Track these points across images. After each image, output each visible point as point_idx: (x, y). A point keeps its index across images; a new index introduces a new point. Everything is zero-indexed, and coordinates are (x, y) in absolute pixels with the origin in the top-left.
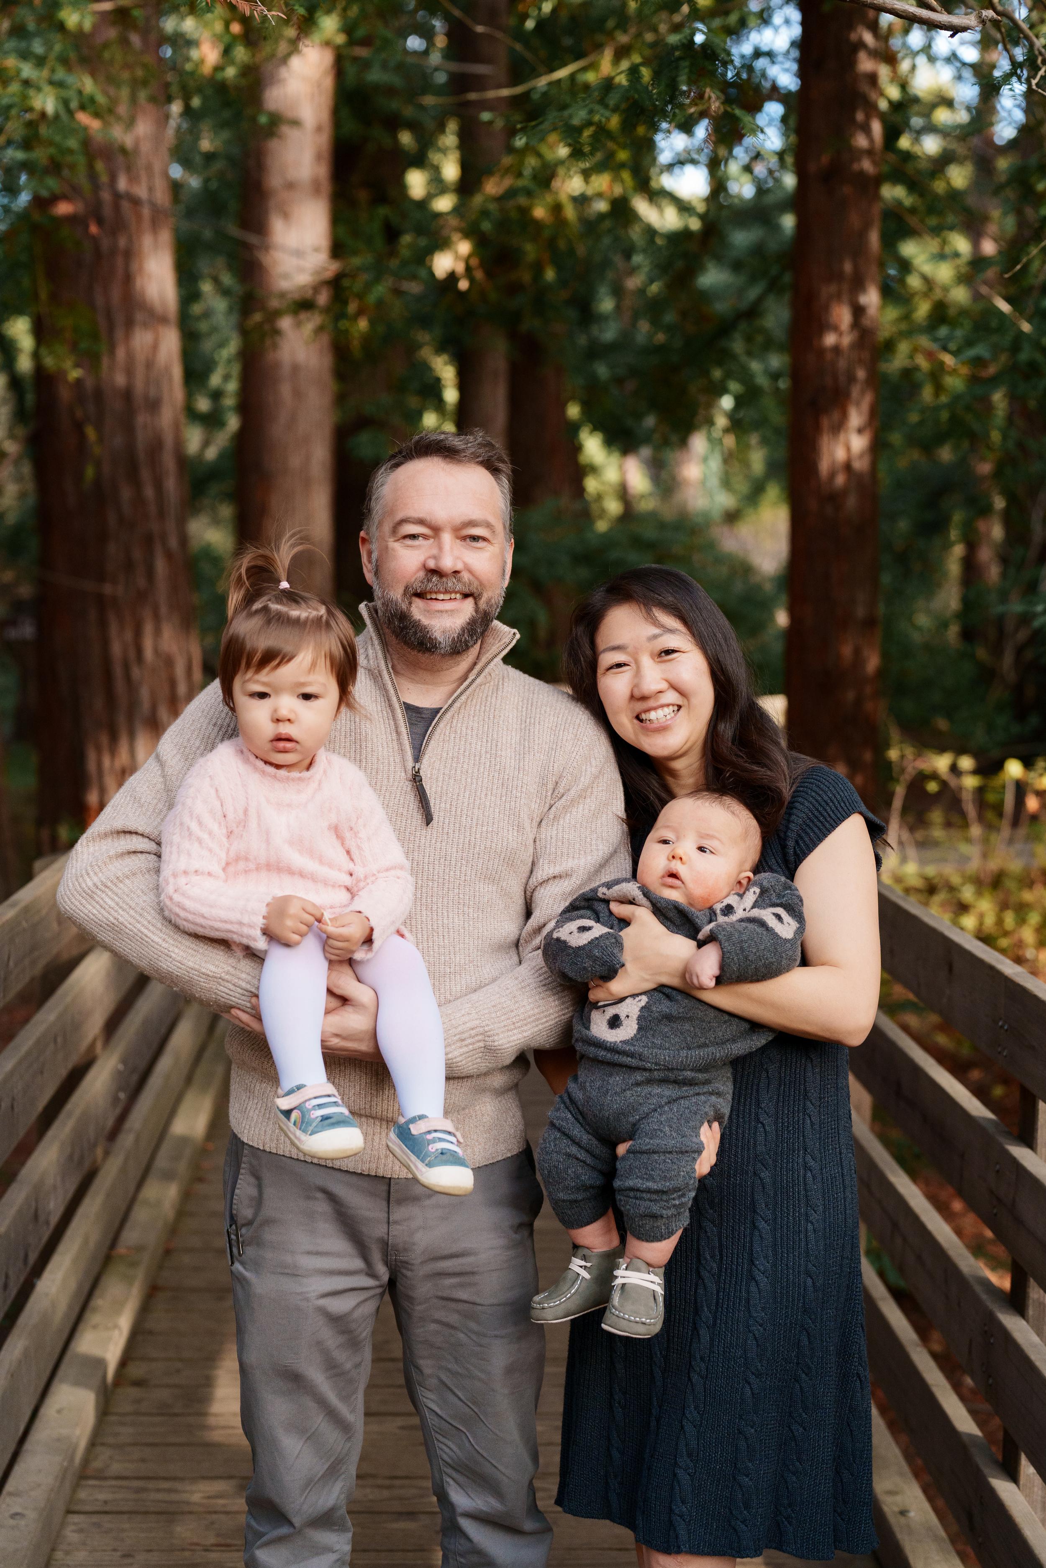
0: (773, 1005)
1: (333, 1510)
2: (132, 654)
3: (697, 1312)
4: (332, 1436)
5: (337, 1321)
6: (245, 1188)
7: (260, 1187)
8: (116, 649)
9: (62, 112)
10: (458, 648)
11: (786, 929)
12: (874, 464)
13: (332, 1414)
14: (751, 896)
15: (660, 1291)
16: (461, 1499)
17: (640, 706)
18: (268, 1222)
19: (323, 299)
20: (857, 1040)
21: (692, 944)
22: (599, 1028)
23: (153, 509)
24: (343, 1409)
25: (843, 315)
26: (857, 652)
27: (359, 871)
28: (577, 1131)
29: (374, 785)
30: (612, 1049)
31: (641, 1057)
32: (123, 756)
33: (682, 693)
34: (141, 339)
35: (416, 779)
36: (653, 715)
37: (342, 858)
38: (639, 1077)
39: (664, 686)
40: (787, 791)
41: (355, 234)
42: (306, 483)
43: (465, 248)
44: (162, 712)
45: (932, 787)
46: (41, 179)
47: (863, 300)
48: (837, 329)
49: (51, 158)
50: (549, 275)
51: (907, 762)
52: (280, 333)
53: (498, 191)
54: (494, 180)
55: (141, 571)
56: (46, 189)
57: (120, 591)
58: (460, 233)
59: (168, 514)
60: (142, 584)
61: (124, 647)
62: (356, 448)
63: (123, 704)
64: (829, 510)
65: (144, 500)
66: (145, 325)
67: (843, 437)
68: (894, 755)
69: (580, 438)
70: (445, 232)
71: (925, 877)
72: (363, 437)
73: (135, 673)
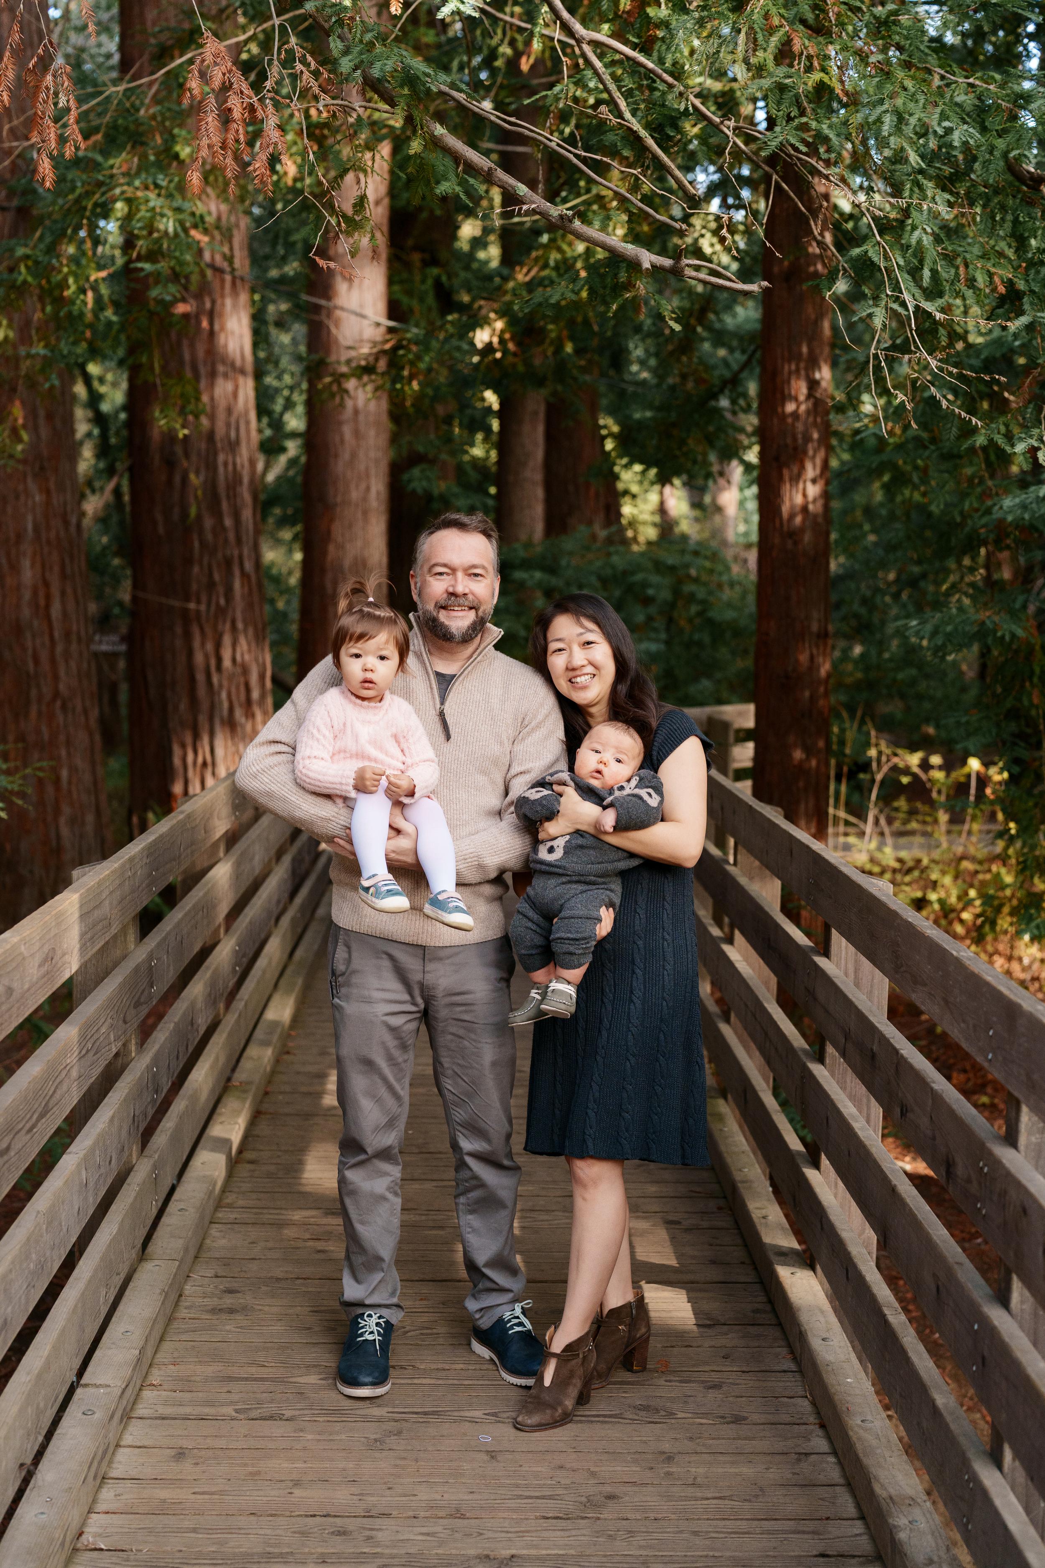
0: (641, 842)
1: (389, 1148)
2: (213, 662)
3: (601, 1022)
4: (390, 1102)
5: (393, 1029)
6: (341, 953)
7: (350, 953)
8: (199, 658)
9: (179, 229)
10: (466, 639)
11: (654, 802)
12: (826, 507)
13: (390, 1088)
14: (634, 782)
15: (574, 995)
16: (467, 1145)
17: (571, 674)
18: (354, 972)
19: (382, 365)
20: (691, 864)
21: (599, 809)
22: (543, 854)
23: (231, 536)
24: (397, 1087)
25: (801, 388)
26: (812, 658)
27: (409, 761)
28: (531, 914)
29: (417, 711)
30: (549, 864)
31: (564, 868)
32: (204, 754)
33: (596, 667)
34: (223, 388)
35: (442, 715)
36: (578, 680)
37: (400, 754)
38: (564, 879)
39: (585, 662)
40: (654, 724)
41: (409, 293)
42: (365, 513)
43: (499, 325)
44: (238, 713)
45: (905, 780)
46: (165, 286)
47: (817, 376)
48: (796, 399)
49: (173, 269)
50: (569, 348)
51: (884, 759)
52: (346, 391)
53: (527, 279)
54: (525, 270)
55: (221, 590)
56: (168, 293)
57: (203, 607)
58: (496, 312)
59: (244, 539)
60: (222, 602)
61: (206, 656)
62: (409, 481)
63: (205, 706)
64: (789, 544)
65: (224, 529)
66: (226, 376)
67: (801, 486)
68: (873, 753)
69: (617, 469)
70: (484, 312)
71: (900, 860)
72: (416, 472)
73: (215, 680)
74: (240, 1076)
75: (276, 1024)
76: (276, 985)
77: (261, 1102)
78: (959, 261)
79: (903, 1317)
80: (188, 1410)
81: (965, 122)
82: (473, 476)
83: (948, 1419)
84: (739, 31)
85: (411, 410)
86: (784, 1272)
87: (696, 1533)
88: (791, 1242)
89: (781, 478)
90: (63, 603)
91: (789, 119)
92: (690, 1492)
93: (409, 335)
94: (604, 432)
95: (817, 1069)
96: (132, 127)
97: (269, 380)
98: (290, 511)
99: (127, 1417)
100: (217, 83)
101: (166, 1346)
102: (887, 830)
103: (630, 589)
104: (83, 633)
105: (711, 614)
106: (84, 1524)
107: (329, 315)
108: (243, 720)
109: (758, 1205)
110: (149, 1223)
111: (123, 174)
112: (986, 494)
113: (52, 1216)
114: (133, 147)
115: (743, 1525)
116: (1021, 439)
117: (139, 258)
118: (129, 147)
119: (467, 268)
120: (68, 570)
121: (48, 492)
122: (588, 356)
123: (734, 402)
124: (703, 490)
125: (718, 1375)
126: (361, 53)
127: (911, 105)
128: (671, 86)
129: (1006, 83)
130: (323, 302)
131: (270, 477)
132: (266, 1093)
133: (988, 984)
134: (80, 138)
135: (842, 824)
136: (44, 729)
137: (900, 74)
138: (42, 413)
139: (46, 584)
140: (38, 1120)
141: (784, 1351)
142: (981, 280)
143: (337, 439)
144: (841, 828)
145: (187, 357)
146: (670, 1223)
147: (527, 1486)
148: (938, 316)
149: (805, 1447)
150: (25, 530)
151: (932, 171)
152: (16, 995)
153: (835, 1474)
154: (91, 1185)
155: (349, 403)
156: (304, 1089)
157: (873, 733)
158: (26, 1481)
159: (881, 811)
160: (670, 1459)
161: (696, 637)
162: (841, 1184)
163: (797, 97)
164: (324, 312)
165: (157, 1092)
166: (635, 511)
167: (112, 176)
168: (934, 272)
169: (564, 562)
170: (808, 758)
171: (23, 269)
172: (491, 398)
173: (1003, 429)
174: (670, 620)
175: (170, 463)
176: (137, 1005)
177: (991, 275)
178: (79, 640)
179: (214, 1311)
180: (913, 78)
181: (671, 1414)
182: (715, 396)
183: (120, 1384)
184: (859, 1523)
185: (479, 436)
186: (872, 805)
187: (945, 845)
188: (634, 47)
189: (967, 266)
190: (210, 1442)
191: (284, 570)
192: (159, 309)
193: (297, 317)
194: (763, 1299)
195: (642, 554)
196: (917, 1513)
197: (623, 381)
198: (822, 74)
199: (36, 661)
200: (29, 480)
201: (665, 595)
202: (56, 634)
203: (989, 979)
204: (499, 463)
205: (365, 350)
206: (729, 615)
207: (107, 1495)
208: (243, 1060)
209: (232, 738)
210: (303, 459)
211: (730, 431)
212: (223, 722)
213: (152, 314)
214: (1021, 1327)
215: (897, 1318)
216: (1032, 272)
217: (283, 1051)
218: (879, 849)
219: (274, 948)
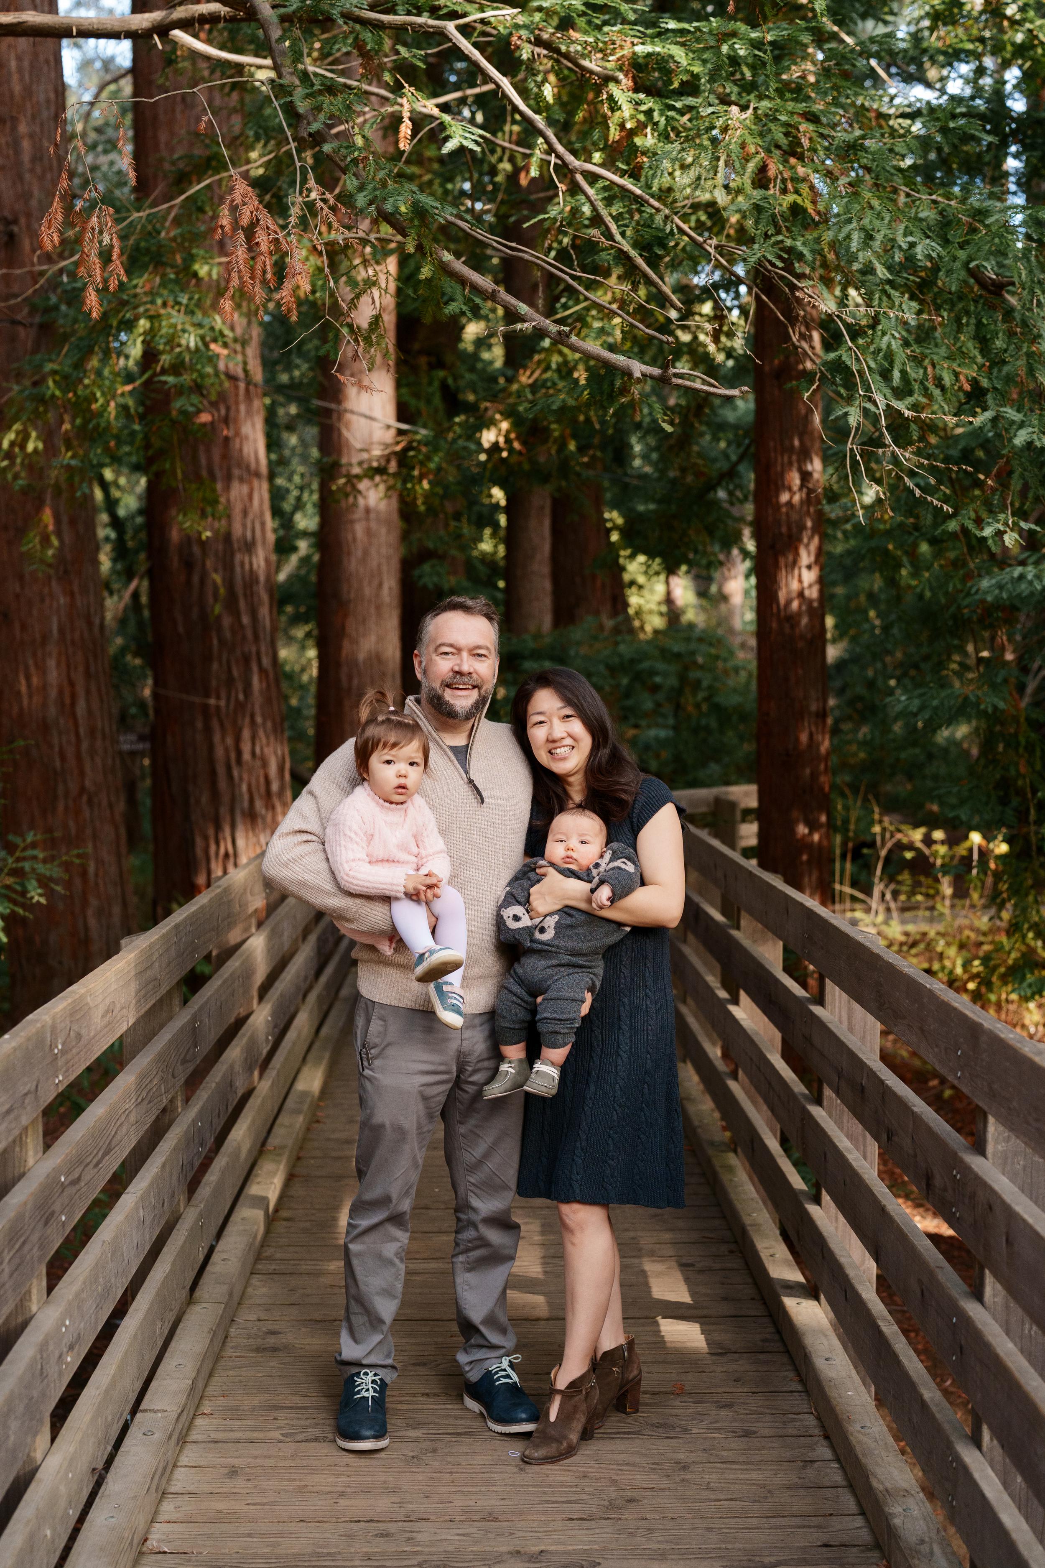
2: (233, 756)
8: (220, 752)
9: (200, 344)
10: (470, 716)
11: (631, 868)
12: (822, 593)
14: (608, 856)
17: (551, 746)
19: (393, 467)
23: (249, 633)
25: (794, 479)
26: (811, 735)
27: (423, 853)
28: (517, 990)
30: (542, 943)
31: (557, 948)
32: (226, 845)
33: (574, 739)
34: (238, 491)
36: (559, 751)
38: (554, 961)
39: (564, 735)
41: (416, 395)
42: (378, 608)
43: (505, 425)
44: (259, 805)
45: (909, 855)
46: (188, 397)
47: (809, 468)
48: (790, 489)
49: (195, 381)
50: (572, 446)
51: (888, 835)
52: (360, 492)
53: (531, 381)
54: (528, 373)
55: (240, 686)
56: (192, 405)
57: (222, 703)
58: (501, 414)
59: (262, 636)
60: (241, 697)
61: (227, 750)
62: (420, 577)
63: (226, 799)
64: (787, 630)
65: (241, 626)
66: (241, 480)
67: (796, 572)
68: (877, 829)
69: (621, 561)
70: (490, 413)
71: (907, 934)
72: (426, 567)
73: (236, 773)
74: (273, 1142)
75: (305, 1094)
76: (304, 1059)
77: (294, 1166)
78: (926, 362)
79: (895, 1328)
80: (238, 1435)
81: (928, 237)
82: (483, 570)
83: (934, 1409)
84: (718, 159)
85: (422, 508)
86: (790, 1302)
87: (709, 1529)
88: (796, 1276)
89: (777, 566)
90: (88, 701)
91: (767, 236)
92: (705, 1494)
93: (418, 437)
94: (609, 525)
95: (816, 1111)
96: (154, 249)
97: (280, 481)
98: (302, 609)
99: (183, 1440)
100: (245, 221)
101: (215, 1380)
102: (893, 905)
103: (638, 677)
104: (107, 730)
105: (717, 699)
106: (148, 1532)
107: (339, 419)
108: (263, 811)
109: (766, 1245)
110: (197, 1267)
111: (145, 293)
112: (969, 576)
113: (115, 1247)
114: (155, 267)
115: (754, 1522)
116: (989, 524)
117: (164, 371)
118: (151, 268)
119: (472, 369)
120: (93, 669)
121: (72, 594)
122: (591, 452)
123: (731, 494)
124: (709, 579)
125: (730, 1396)
126: (375, 189)
127: (877, 223)
128: (658, 210)
129: (966, 199)
130: (333, 406)
131: (282, 577)
132: (299, 1158)
133: (955, 1009)
134: (122, 272)
135: (848, 901)
136: (71, 824)
137: (867, 195)
138: (65, 519)
139: (72, 684)
140: (103, 1156)
141: (791, 1374)
142: (947, 379)
143: (350, 537)
144: (848, 905)
145: (203, 462)
146: (684, 1266)
147: (553, 1493)
148: (907, 413)
149: (810, 1456)
150: (51, 631)
151: (899, 280)
152: (84, 1041)
153: (838, 1478)
154: (147, 1223)
155: (361, 501)
156: (334, 1154)
157: (877, 810)
158: (98, 1484)
159: (887, 886)
160: (685, 1467)
161: (703, 722)
162: (841, 1218)
163: (773, 216)
164: (335, 416)
165: (201, 1145)
166: (641, 601)
167: (135, 296)
168: (903, 372)
169: (572, 653)
170: (811, 833)
171: (51, 383)
172: (498, 494)
173: (973, 515)
174: (678, 707)
175: (188, 564)
176: (184, 1061)
177: (956, 375)
178: (104, 737)
179: (259, 1350)
180: (879, 198)
181: (686, 1430)
182: (713, 488)
183: (176, 1409)
184: (860, 1518)
185: (487, 532)
186: (876, 880)
187: (948, 918)
188: (623, 173)
189: (934, 366)
190: (260, 1461)
191: (297, 668)
192: (181, 418)
193: (309, 422)
194: (772, 1330)
195: (648, 642)
196: (911, 1502)
197: (626, 474)
198: (795, 196)
199: (63, 758)
200: (54, 583)
201: (673, 681)
202: (82, 731)
203: (956, 1005)
204: (507, 557)
205: (377, 452)
206: (735, 700)
207: (168, 1508)
208: (276, 1127)
209: (253, 830)
210: (316, 558)
211: (730, 522)
212: (243, 814)
213: (174, 422)
214: (995, 1319)
215: (890, 1328)
216: (995, 371)
217: (314, 1120)
218: (886, 922)
219: (303, 1021)
